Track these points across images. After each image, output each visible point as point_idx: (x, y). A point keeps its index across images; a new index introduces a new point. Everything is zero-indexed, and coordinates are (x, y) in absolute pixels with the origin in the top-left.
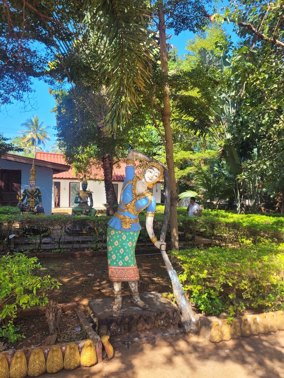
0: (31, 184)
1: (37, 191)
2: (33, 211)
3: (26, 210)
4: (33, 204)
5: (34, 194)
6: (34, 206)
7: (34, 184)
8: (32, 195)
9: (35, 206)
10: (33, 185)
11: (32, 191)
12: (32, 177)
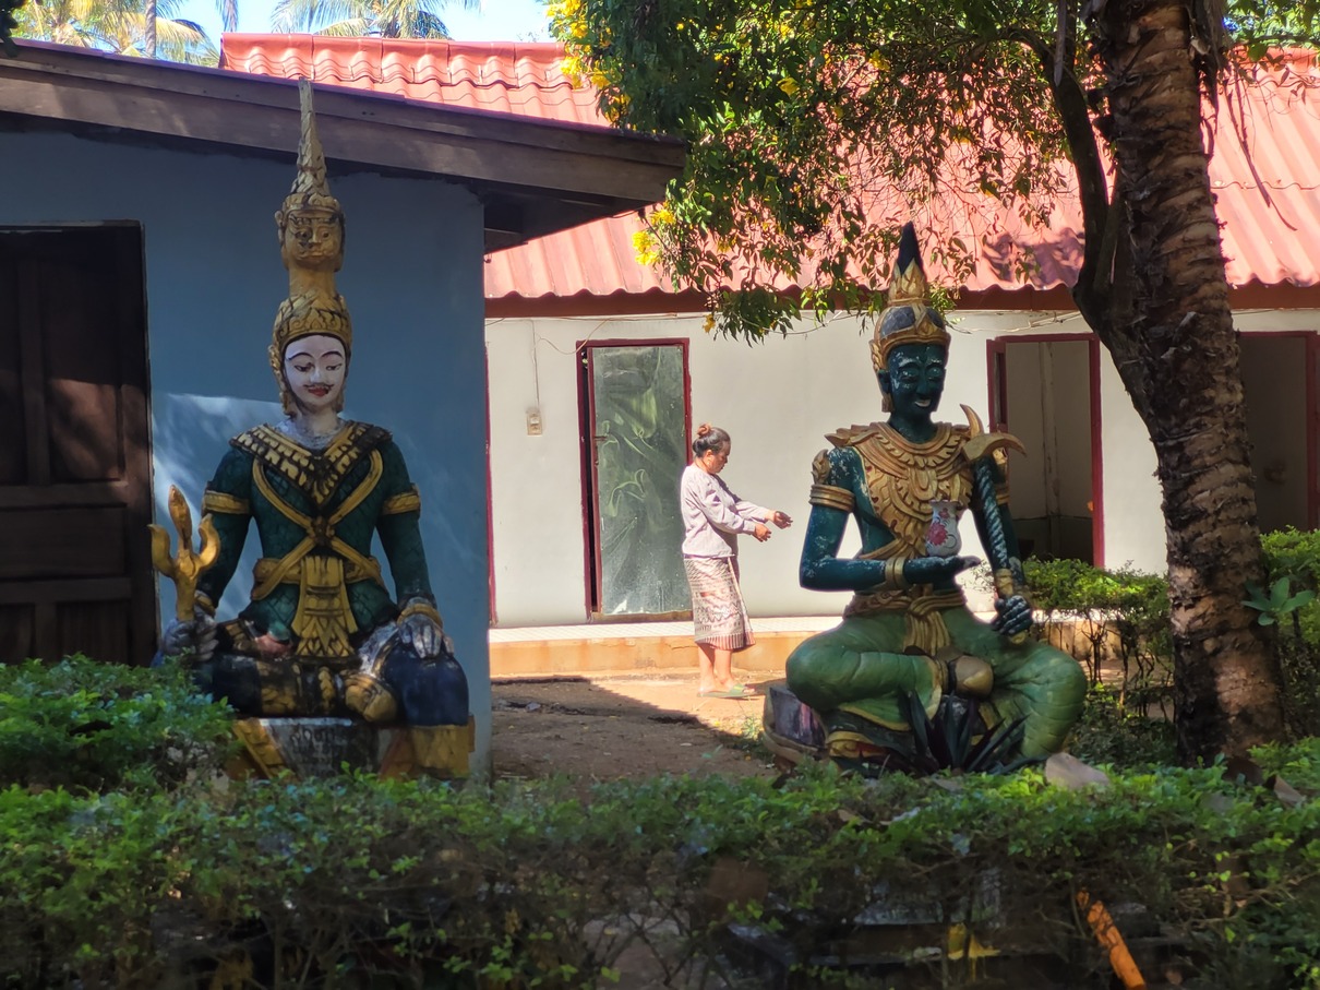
0: (297, 379)
1: (364, 457)
2: (340, 707)
3: (268, 693)
4: (330, 616)
5: (335, 502)
6: (342, 648)
7: (335, 377)
8: (311, 509)
9: (356, 640)
10: (322, 389)
11: (320, 465)
12: (302, 298)
